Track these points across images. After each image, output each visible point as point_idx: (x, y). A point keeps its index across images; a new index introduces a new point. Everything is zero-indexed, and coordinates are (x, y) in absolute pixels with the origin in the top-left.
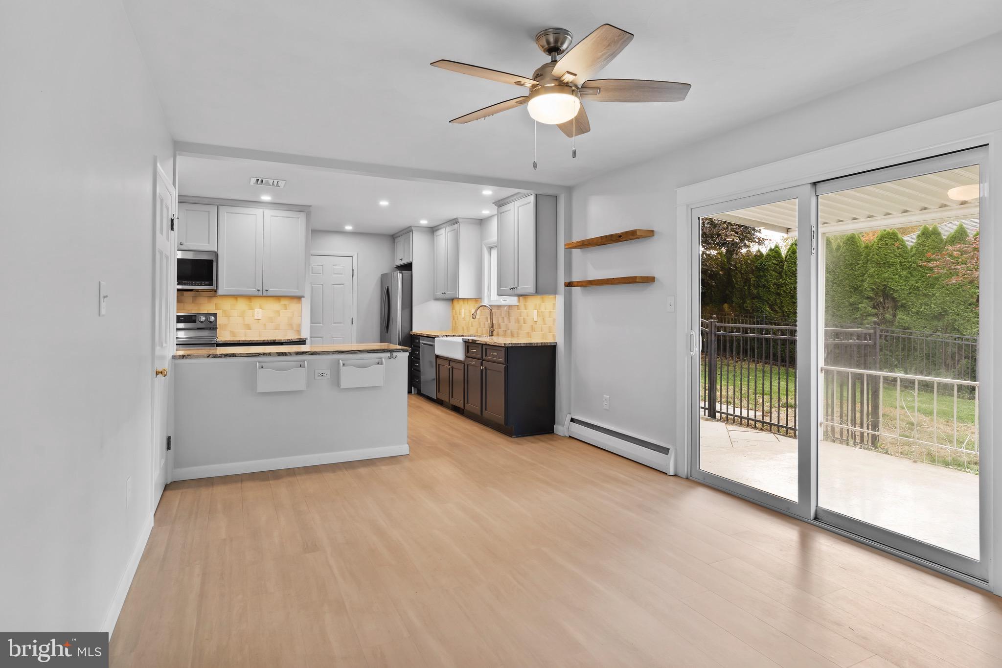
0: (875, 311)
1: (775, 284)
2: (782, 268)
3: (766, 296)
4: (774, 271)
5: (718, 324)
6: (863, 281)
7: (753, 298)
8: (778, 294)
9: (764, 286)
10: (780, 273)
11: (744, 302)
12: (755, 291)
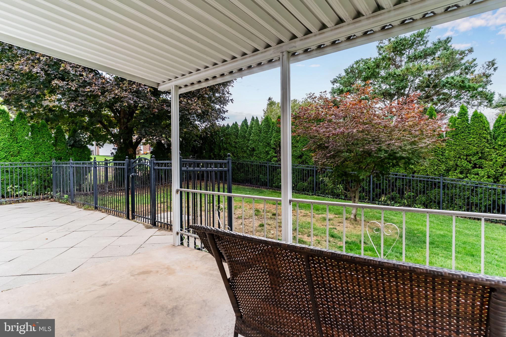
0: (276, 155)
1: (234, 142)
2: (238, 134)
3: (230, 148)
4: (234, 135)
5: (155, 162)
6: (271, 140)
7: (224, 150)
8: (236, 147)
9: (229, 143)
10: (237, 136)
11: (220, 152)
12: (225, 146)
